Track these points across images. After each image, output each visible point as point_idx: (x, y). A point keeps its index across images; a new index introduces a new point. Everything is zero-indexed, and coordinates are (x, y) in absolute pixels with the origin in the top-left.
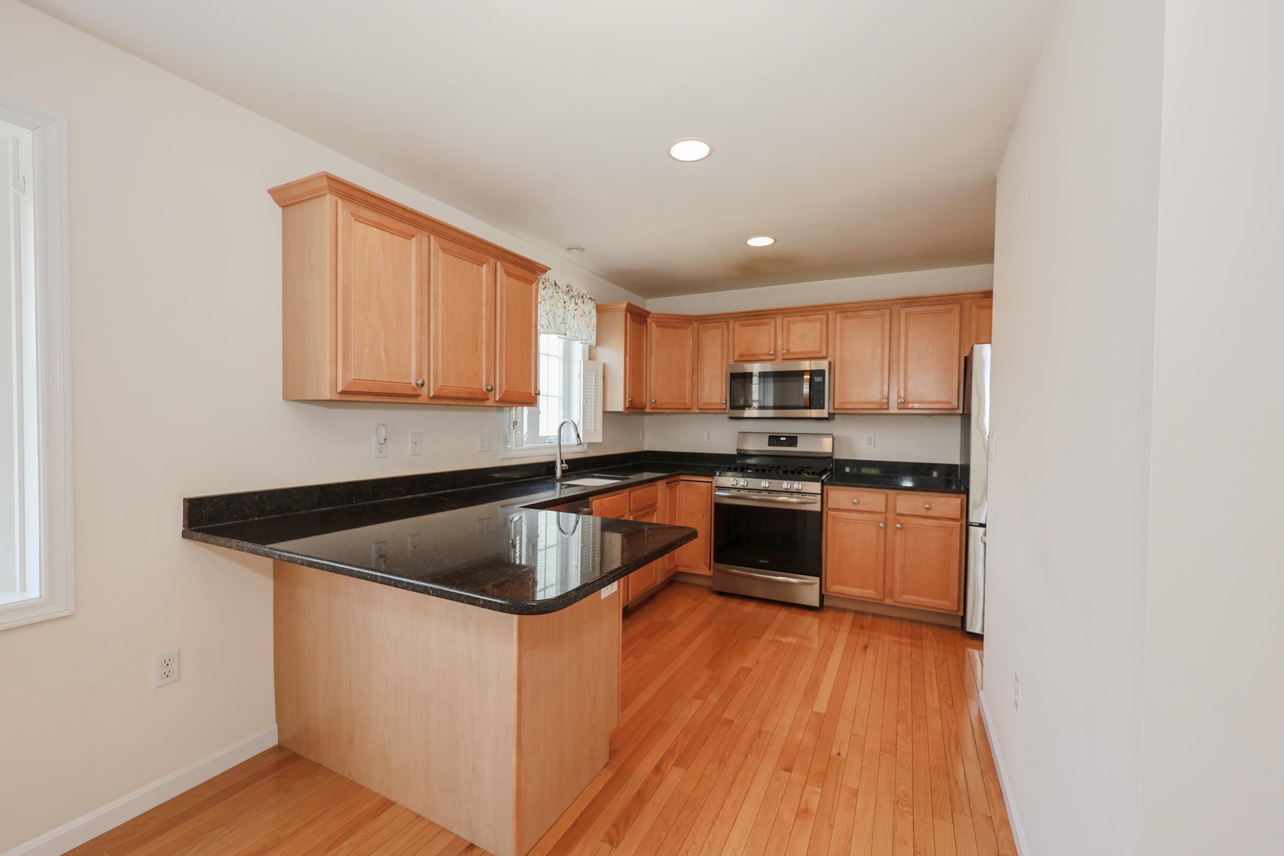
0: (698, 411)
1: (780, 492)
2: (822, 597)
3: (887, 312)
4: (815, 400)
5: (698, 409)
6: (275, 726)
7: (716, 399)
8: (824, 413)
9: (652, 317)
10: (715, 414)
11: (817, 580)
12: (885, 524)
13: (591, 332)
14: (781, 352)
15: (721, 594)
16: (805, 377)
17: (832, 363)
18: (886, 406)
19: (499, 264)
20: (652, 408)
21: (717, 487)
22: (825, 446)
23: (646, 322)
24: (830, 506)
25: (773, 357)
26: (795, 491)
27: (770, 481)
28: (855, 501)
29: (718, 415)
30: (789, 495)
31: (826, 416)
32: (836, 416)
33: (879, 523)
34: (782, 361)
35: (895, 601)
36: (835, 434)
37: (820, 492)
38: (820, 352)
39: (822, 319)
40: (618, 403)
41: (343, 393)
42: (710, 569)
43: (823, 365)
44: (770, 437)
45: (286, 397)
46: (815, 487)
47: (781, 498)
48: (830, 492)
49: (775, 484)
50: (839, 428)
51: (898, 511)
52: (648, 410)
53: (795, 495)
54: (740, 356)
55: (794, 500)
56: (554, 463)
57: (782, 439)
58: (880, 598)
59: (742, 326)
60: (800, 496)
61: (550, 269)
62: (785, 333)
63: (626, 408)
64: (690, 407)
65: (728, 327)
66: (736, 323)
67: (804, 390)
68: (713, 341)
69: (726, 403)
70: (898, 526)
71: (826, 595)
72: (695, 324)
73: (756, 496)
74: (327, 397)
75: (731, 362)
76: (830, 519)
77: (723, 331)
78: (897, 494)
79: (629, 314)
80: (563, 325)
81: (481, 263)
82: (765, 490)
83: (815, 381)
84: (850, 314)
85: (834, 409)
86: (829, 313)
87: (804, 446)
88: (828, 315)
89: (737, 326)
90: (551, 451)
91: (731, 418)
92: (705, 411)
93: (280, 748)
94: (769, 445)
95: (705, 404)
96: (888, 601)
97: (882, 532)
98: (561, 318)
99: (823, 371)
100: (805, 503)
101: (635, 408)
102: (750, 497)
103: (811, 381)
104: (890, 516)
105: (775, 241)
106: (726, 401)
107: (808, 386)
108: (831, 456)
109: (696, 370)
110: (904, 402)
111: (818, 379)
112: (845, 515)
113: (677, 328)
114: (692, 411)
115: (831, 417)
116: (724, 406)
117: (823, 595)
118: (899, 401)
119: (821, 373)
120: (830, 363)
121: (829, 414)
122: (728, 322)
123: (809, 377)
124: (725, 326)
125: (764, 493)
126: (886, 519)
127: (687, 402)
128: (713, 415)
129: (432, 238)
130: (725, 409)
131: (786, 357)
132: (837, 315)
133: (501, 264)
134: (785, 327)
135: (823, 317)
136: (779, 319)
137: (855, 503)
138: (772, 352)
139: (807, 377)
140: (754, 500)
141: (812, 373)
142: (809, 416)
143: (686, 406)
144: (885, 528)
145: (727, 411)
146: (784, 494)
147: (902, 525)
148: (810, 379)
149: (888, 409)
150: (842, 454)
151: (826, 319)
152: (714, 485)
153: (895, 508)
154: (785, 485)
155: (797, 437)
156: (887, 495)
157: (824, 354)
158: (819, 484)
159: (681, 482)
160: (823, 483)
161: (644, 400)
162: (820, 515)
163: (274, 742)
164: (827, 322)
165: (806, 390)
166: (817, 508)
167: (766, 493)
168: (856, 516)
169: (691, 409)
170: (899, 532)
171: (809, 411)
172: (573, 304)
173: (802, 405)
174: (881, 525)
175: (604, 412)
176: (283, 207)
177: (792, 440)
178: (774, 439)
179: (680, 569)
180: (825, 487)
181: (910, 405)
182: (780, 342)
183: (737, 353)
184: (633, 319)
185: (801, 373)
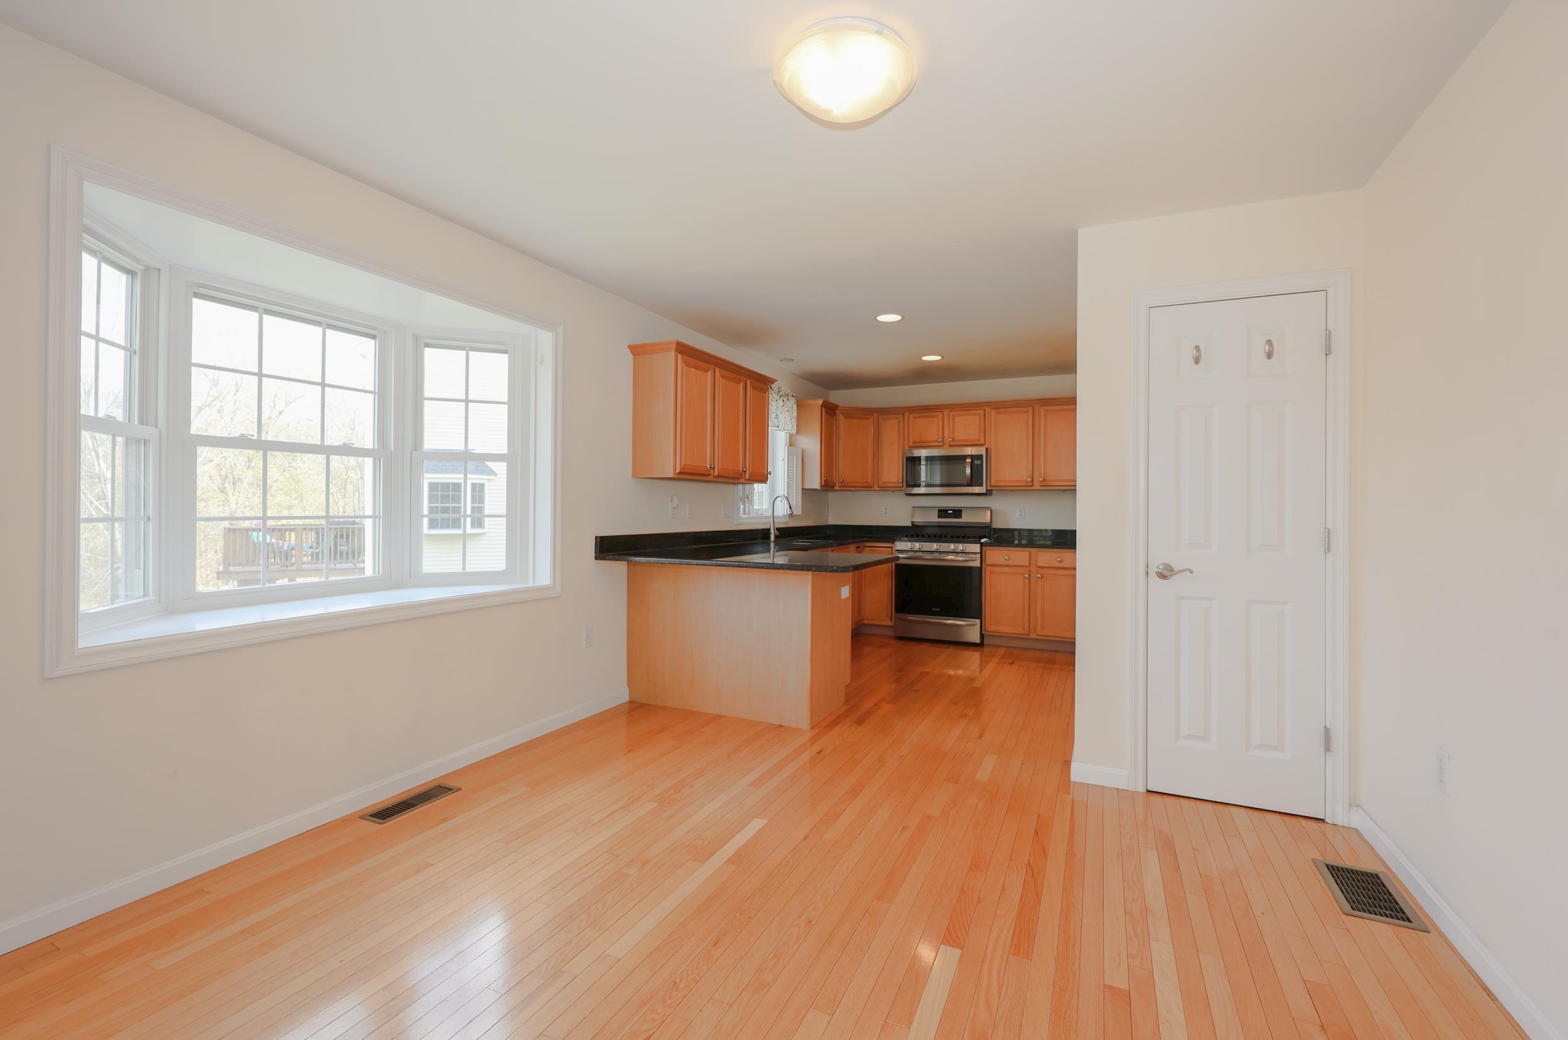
0: (879, 489)
1: (948, 553)
2: (982, 636)
3: (1031, 409)
4: (975, 479)
5: (879, 487)
6: (627, 690)
7: (895, 480)
8: (982, 490)
9: (840, 410)
10: (893, 491)
11: (978, 621)
12: (1030, 575)
13: (793, 423)
14: (948, 440)
15: (900, 638)
16: (967, 460)
17: (989, 450)
18: (1030, 484)
19: (748, 382)
20: (840, 487)
21: (897, 550)
22: (986, 518)
23: (835, 414)
24: (987, 563)
25: (941, 444)
26: (960, 551)
27: (940, 544)
28: (1007, 558)
29: (896, 492)
30: (955, 554)
31: (985, 492)
32: (994, 492)
33: (1024, 574)
34: (948, 447)
35: (1037, 635)
36: (992, 508)
37: (979, 552)
38: (979, 440)
39: (980, 414)
40: (815, 483)
41: (679, 473)
42: (891, 620)
43: (982, 451)
44: (939, 511)
45: (635, 475)
46: (976, 548)
47: (949, 557)
48: (987, 552)
49: (944, 547)
50: (994, 502)
51: (1038, 565)
52: (836, 488)
53: (960, 555)
54: (914, 442)
55: (961, 559)
56: (768, 530)
57: (949, 512)
58: (1027, 633)
59: (915, 418)
60: (964, 555)
61: (776, 380)
62: (951, 422)
63: (821, 486)
64: (872, 485)
65: (904, 419)
66: (911, 415)
67: (967, 471)
68: (891, 430)
69: (903, 482)
70: (1039, 576)
71: (987, 635)
72: (876, 415)
73: (928, 556)
74: (672, 476)
75: (906, 447)
76: (988, 574)
77: (899, 422)
78: (1038, 551)
79: (823, 408)
80: (776, 420)
81: (739, 382)
82: (936, 551)
83: (976, 463)
84: (1001, 410)
85: (991, 486)
86: (986, 408)
87: (966, 518)
88: (985, 410)
89: (911, 419)
90: (765, 520)
91: (907, 494)
92: (884, 488)
93: (630, 702)
94: (939, 517)
95: (884, 483)
96: (1033, 636)
97: (1027, 581)
98: (775, 414)
99: (982, 455)
100: (968, 561)
101: (828, 485)
102: (925, 557)
103: (972, 463)
104: (1033, 568)
105: (943, 357)
106: (903, 480)
107: (970, 469)
108: (989, 525)
109: (877, 455)
110: (1044, 480)
111: (977, 462)
112: (999, 569)
113: (861, 418)
114: (873, 489)
115: (988, 493)
116: (901, 485)
117: (983, 635)
118: (1040, 479)
119: (980, 457)
120: (987, 449)
121: (987, 490)
122: (904, 414)
123: (970, 460)
124: (901, 418)
125: (935, 554)
126: (1030, 571)
127: (870, 481)
128: (891, 493)
129: (717, 370)
130: (902, 487)
131: (952, 444)
132: (992, 410)
133: (750, 382)
134: (951, 419)
135: (981, 412)
136: (946, 412)
137: (1006, 560)
138: (941, 440)
139: (969, 460)
140: (927, 561)
141: (972, 457)
142: (970, 492)
143: (869, 485)
144: (1029, 578)
145: (903, 489)
146: (952, 554)
147: (1041, 575)
148: (971, 461)
149: (1032, 486)
150: (998, 524)
151: (983, 414)
152: (894, 549)
153: (1037, 562)
154: (952, 546)
155: (961, 510)
156: (1030, 553)
157: (982, 442)
158: (979, 545)
159: (866, 548)
160: (982, 545)
161: (834, 479)
162: (981, 568)
163: (627, 699)
164: (985, 416)
165: (968, 471)
166: (977, 564)
167: (938, 554)
168: (1007, 570)
169: (872, 487)
170: (1040, 580)
171: (970, 488)
172: (781, 402)
173: (965, 483)
174: (1026, 576)
175: (802, 489)
176: (634, 355)
177: (957, 513)
178: (943, 512)
179: (866, 622)
180: (984, 548)
181: (1049, 484)
182: (946, 432)
183: (911, 440)
184: (827, 412)
185: (964, 457)
